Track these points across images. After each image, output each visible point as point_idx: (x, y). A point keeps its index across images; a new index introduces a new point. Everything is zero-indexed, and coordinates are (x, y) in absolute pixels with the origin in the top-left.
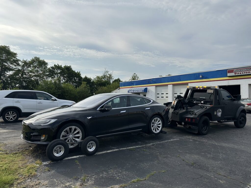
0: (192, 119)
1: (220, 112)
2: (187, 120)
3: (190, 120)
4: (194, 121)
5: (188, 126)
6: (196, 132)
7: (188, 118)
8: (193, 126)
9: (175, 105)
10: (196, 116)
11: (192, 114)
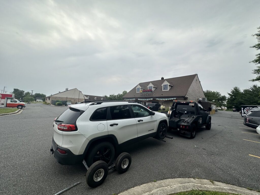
0: (185, 126)
1: (201, 120)
2: (181, 127)
3: (184, 127)
4: (187, 128)
5: (183, 132)
6: (189, 137)
7: (183, 125)
8: (186, 132)
9: (171, 114)
10: (189, 124)
11: (185, 122)
